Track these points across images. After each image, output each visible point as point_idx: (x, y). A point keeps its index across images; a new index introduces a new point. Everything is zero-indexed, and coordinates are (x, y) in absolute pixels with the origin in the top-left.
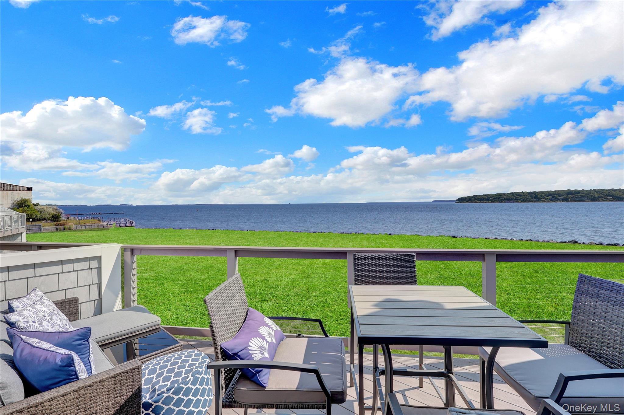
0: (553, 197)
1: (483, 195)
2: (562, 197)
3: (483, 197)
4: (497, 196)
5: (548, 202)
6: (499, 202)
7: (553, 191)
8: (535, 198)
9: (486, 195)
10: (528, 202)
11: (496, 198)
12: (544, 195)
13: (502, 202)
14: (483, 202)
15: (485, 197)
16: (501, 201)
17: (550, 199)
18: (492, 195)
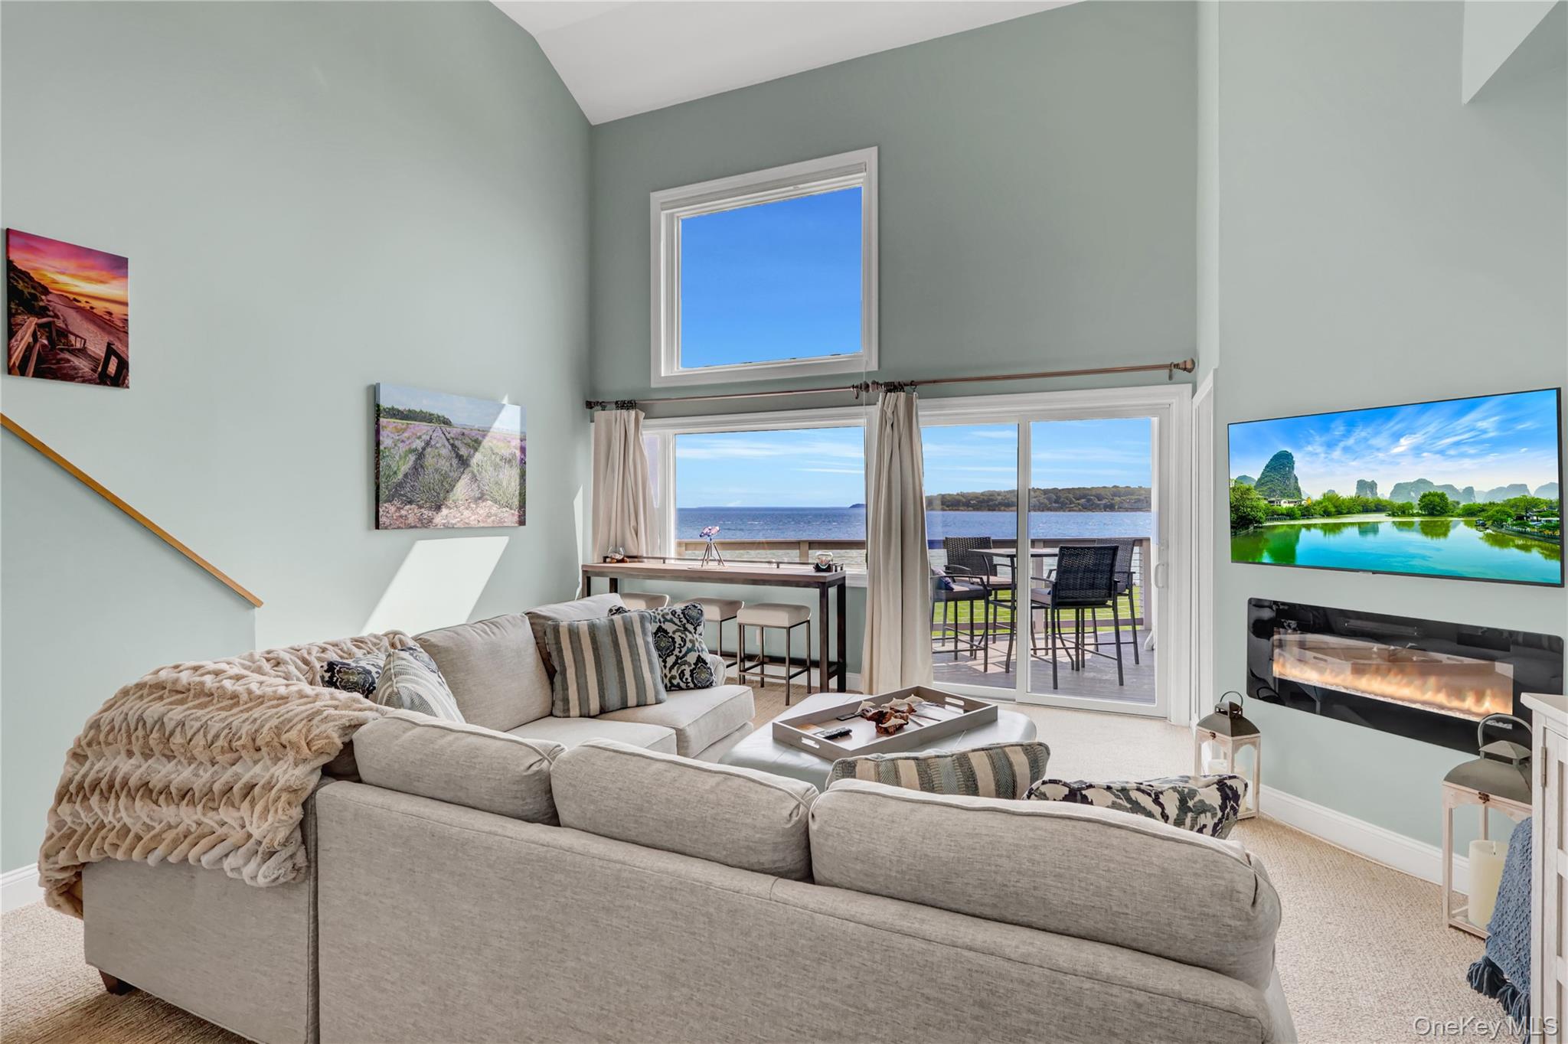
0: (1089, 500)
1: (958, 494)
2: (1104, 502)
3: (957, 497)
4: (985, 498)
5: (1080, 510)
6: (989, 510)
7: (1088, 489)
8: (1056, 502)
9: (963, 495)
10: (1043, 511)
11: (983, 501)
12: (1071, 496)
13: (994, 510)
14: (958, 510)
15: (961, 498)
16: (992, 508)
17: (1082, 506)
18: (976, 497)
